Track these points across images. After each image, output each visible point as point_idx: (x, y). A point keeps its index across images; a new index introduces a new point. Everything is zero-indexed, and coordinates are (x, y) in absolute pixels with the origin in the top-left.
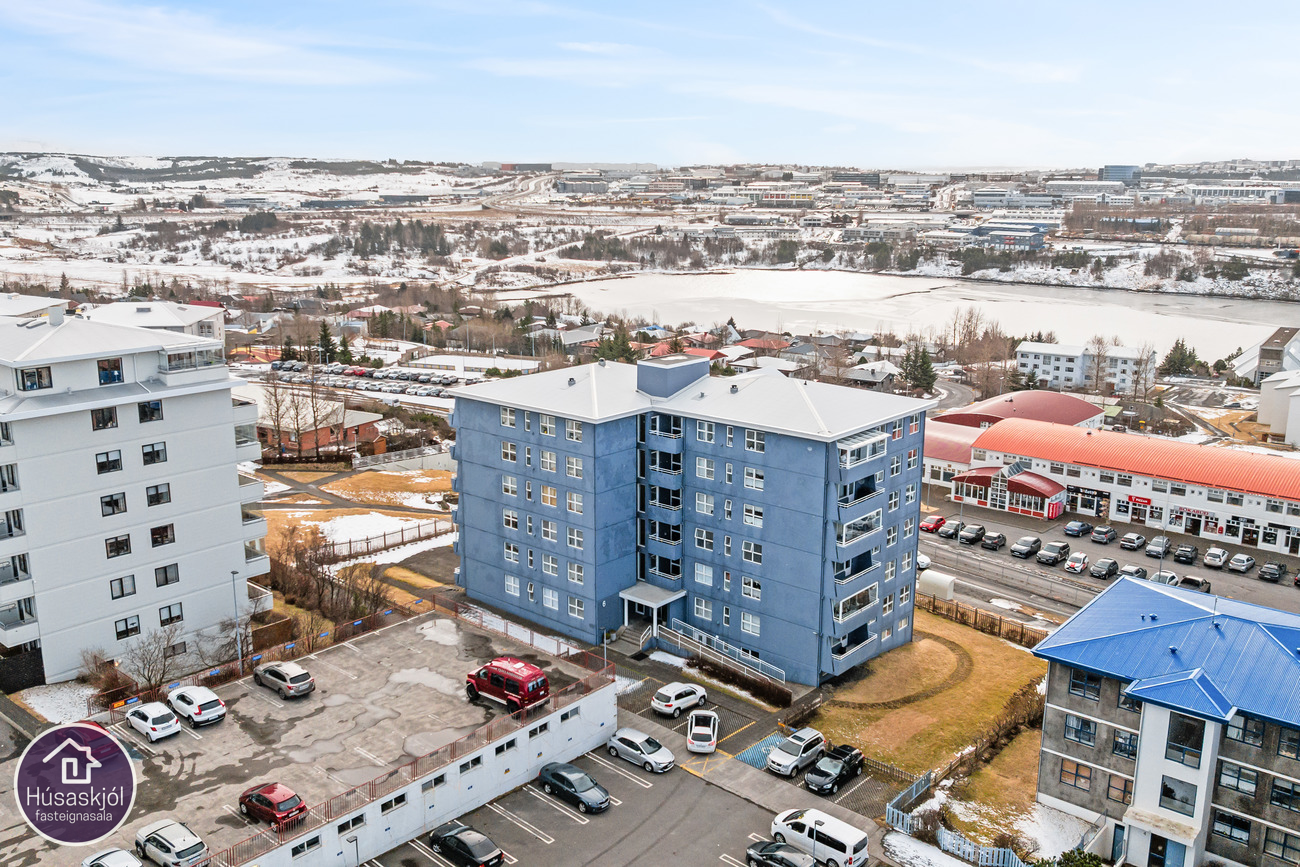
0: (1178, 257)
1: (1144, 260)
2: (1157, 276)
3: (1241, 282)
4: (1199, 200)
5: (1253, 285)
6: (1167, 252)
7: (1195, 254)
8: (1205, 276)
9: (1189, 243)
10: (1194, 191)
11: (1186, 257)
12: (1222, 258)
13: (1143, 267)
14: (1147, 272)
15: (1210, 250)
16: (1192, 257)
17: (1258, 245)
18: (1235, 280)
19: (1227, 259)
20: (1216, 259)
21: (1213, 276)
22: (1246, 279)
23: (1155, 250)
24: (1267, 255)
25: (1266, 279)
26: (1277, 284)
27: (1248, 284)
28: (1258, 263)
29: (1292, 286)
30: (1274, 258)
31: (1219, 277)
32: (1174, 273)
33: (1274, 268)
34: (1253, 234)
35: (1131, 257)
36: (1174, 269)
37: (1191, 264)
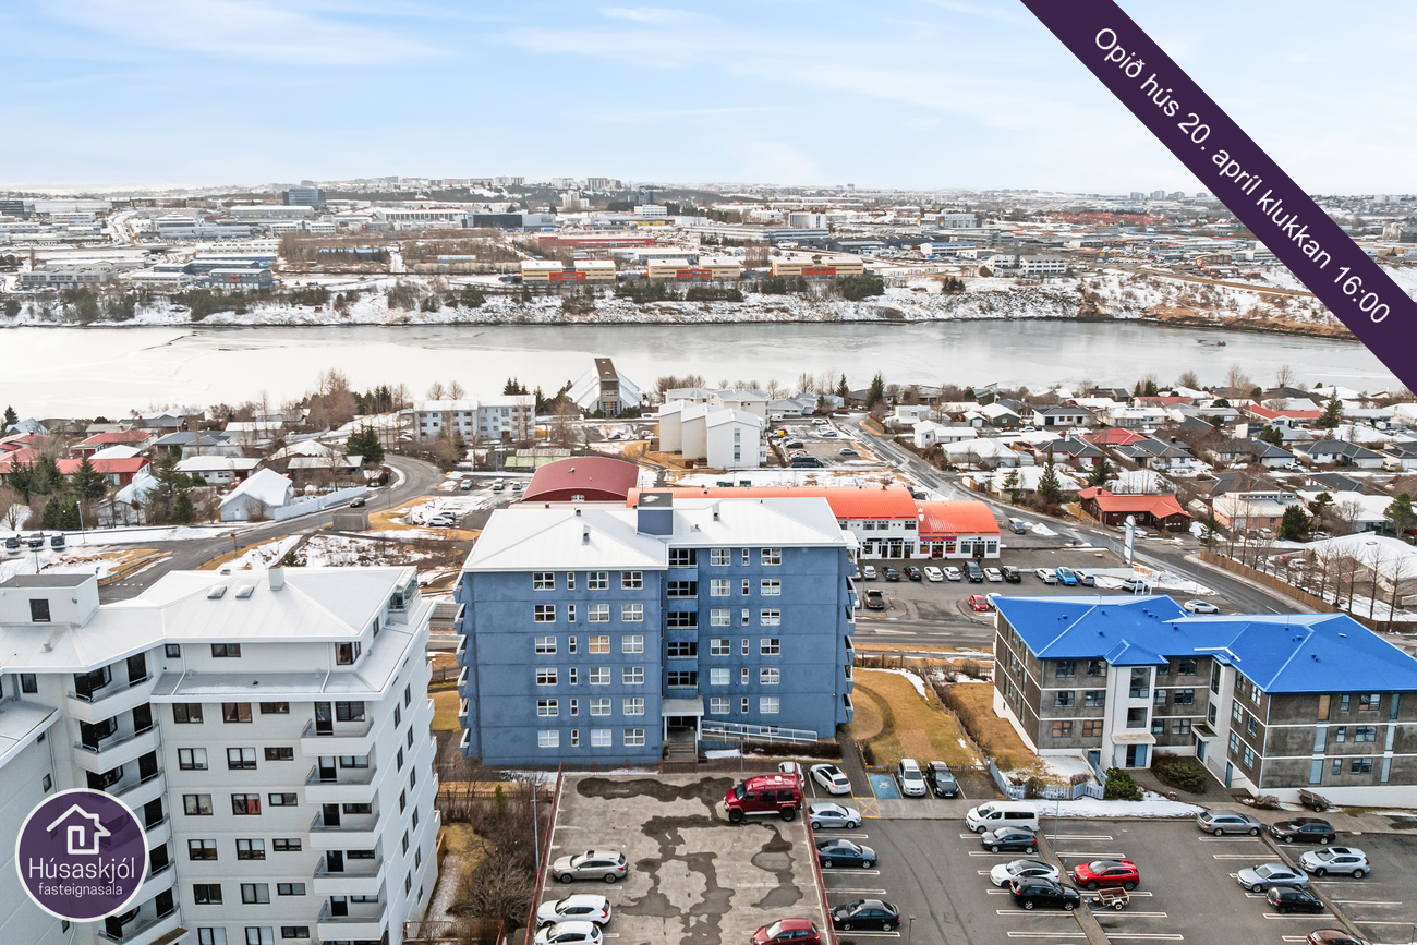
0: (415, 289)
1: (383, 293)
2: (401, 309)
3: (480, 310)
4: (397, 225)
5: (492, 311)
6: (403, 284)
7: (429, 283)
8: (447, 305)
9: (419, 273)
10: (388, 216)
11: (423, 288)
12: (457, 287)
13: (385, 300)
14: (391, 305)
15: (443, 279)
16: (430, 287)
17: (481, 272)
18: (474, 307)
19: (463, 288)
20: (452, 287)
21: (453, 304)
22: (484, 305)
23: (391, 282)
24: (494, 281)
25: (501, 305)
26: (512, 309)
27: (487, 311)
28: (490, 290)
29: (525, 310)
30: (502, 284)
31: (460, 306)
32: (418, 306)
33: (505, 294)
34: (469, 261)
35: (369, 290)
36: (415, 300)
37: (430, 295)
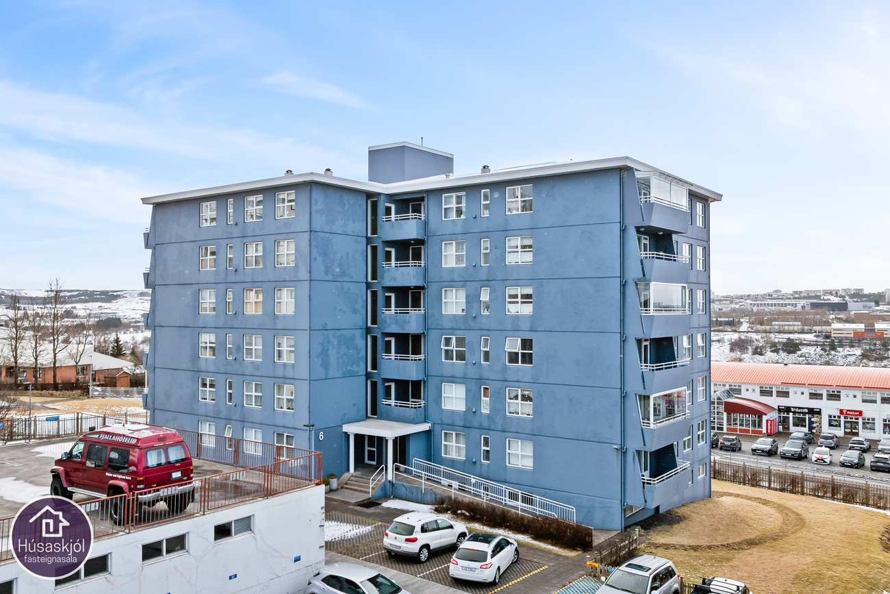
0: (751, 341)
1: (728, 343)
2: (738, 353)
3: (796, 355)
4: (755, 309)
5: (805, 357)
6: (743, 337)
7: (761, 338)
8: (771, 351)
9: (757, 332)
10: (751, 304)
11: (756, 340)
12: (780, 340)
13: (728, 347)
14: (732, 350)
15: (772, 335)
16: (761, 340)
17: (803, 332)
18: (792, 353)
19: (785, 341)
20: (777, 340)
21: (776, 351)
22: (799, 352)
23: (735, 336)
24: (811, 337)
25: (812, 352)
26: (820, 356)
27: (801, 356)
28: (805, 342)
29: (831, 357)
30: (815, 339)
31: (781, 352)
32: (750, 351)
33: (817, 345)
34: (798, 325)
35: (719, 341)
36: (749, 347)
37: (761, 345)
